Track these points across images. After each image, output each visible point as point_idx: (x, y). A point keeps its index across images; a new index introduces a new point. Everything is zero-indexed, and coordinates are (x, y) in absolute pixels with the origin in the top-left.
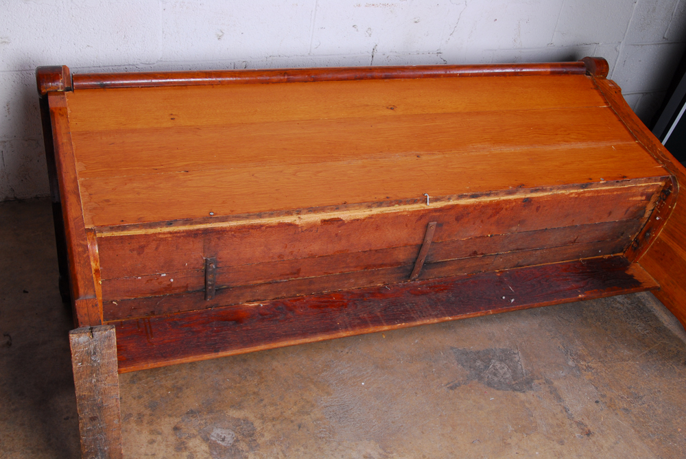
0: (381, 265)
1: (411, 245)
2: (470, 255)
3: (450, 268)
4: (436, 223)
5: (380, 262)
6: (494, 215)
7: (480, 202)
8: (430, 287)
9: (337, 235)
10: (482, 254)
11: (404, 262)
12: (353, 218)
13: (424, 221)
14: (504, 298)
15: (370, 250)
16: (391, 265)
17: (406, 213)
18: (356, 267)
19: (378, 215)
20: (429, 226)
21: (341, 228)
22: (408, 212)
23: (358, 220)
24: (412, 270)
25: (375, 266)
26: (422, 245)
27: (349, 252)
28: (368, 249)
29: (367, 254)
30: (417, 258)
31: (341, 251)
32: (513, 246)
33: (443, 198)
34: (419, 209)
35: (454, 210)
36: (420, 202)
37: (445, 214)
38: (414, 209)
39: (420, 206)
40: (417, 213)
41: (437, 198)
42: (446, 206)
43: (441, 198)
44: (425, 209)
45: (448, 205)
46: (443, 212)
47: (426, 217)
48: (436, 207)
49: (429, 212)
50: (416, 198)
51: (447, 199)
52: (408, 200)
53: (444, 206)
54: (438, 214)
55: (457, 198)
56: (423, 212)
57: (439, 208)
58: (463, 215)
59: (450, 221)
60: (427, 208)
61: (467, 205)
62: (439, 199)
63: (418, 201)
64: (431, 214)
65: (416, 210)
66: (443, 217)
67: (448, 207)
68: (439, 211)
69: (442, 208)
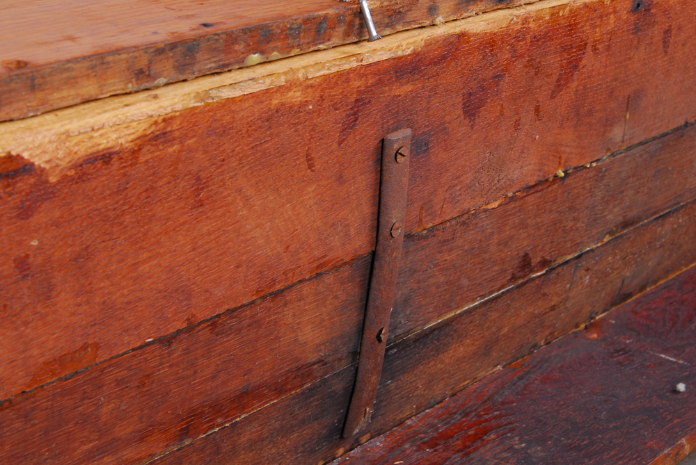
0: (243, 399)
1: (337, 268)
2: (514, 278)
3: (461, 351)
4: (408, 132)
5: (236, 385)
6: (567, 80)
7: (526, 20)
8: (433, 443)
9: (22, 265)
10: (544, 263)
11: (321, 361)
12: (83, 150)
13: (366, 134)
14: (681, 387)
15: (191, 328)
16: (279, 390)
17: (296, 96)
18: (142, 437)
19: (190, 115)
20: (390, 153)
21: (39, 218)
22: (307, 86)
23: (106, 157)
24: (351, 391)
25: (218, 409)
26: (374, 255)
27: (103, 356)
28: (180, 325)
29: (178, 348)
30: (362, 330)
31: (61, 361)
32: (614, 215)
33: (413, 8)
34: (342, 68)
35: (456, 64)
36: (337, 32)
37: (428, 84)
38: (326, 68)
39: (344, 53)
40: (340, 91)
41: (393, 10)
42: (429, 43)
43: (407, 6)
44: (364, 63)
45: (434, 39)
46: (422, 78)
47: (373, 109)
48: (400, 53)
49: (378, 83)
50: (324, 12)
51: (426, 10)
52: (295, 26)
53: (423, 43)
54: (409, 88)
55: (457, 5)
56: (357, 84)
57: (409, 55)
58: (483, 89)
59: (447, 119)
60: (371, 61)
61: (491, 33)
62: (400, 12)
63: (333, 28)
64: (387, 88)
65: (334, 70)
66: (429, 102)
67: (435, 50)
68: (410, 73)
69: (418, 58)
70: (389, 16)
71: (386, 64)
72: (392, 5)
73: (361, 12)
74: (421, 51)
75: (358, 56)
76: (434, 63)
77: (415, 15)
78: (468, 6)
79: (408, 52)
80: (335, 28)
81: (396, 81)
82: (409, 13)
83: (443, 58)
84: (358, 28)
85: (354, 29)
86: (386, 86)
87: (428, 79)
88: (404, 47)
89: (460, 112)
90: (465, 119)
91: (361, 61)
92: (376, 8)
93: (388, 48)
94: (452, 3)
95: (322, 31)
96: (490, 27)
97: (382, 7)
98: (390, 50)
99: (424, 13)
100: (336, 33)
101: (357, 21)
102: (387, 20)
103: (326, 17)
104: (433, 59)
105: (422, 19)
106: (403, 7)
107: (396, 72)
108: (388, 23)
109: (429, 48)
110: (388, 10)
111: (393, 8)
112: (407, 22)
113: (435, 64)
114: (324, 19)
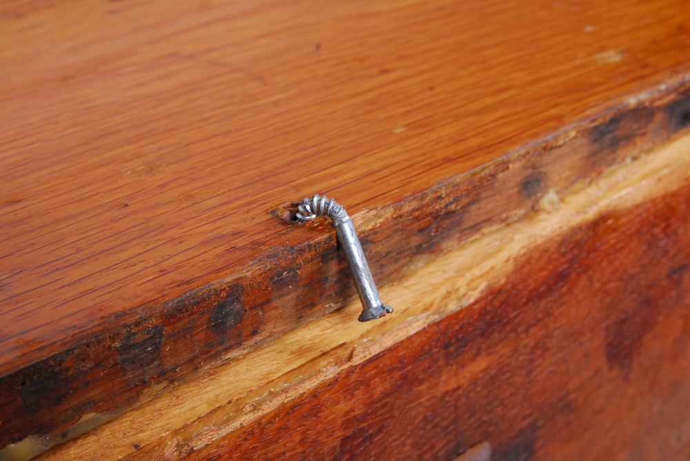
4: (484, 451)
33: (483, 195)
34: (293, 394)
35: (590, 279)
36: (276, 308)
37: (527, 341)
38: (248, 408)
39: (301, 352)
40: (298, 438)
41: (431, 214)
42: (525, 263)
43: (467, 195)
44: (357, 360)
45: (536, 248)
46: (512, 335)
47: (390, 439)
48: (453, 307)
49: (400, 386)
50: (229, 279)
51: (515, 190)
52: (139, 338)
53: (510, 267)
54: (482, 363)
55: (588, 158)
56: (343, 407)
57: (475, 303)
58: (648, 302)
59: (571, 386)
60: (376, 350)
61: (665, 197)
62: (449, 214)
63: (265, 303)
64: (425, 387)
65: (270, 407)
66: (529, 373)
67: (542, 269)
68: (482, 335)
69: (502, 297)
70: (421, 230)
71: (417, 341)
72: (428, 205)
73: (339, 248)
74: (506, 284)
75: (340, 351)
76: (537, 295)
77: (489, 206)
78: (614, 151)
79: (475, 295)
80: (268, 302)
81: (447, 364)
82: (474, 208)
83: (560, 278)
84: (337, 282)
85: (327, 286)
86: (421, 382)
87: (527, 331)
88: (462, 291)
89: (602, 362)
90: (611, 368)
91: (350, 358)
92: (382, 224)
93: (421, 306)
94: (578, 157)
95: (231, 321)
96: (662, 184)
97: (401, 216)
98: (426, 310)
99: (510, 196)
100: (274, 312)
101: (333, 267)
102: (415, 241)
103: (235, 290)
104: (536, 289)
105: (506, 210)
106: (456, 200)
107: (447, 346)
108: (420, 245)
109: (525, 271)
110: (417, 219)
111: (431, 209)
112: (471, 228)
113: (541, 296)
114: (229, 295)
